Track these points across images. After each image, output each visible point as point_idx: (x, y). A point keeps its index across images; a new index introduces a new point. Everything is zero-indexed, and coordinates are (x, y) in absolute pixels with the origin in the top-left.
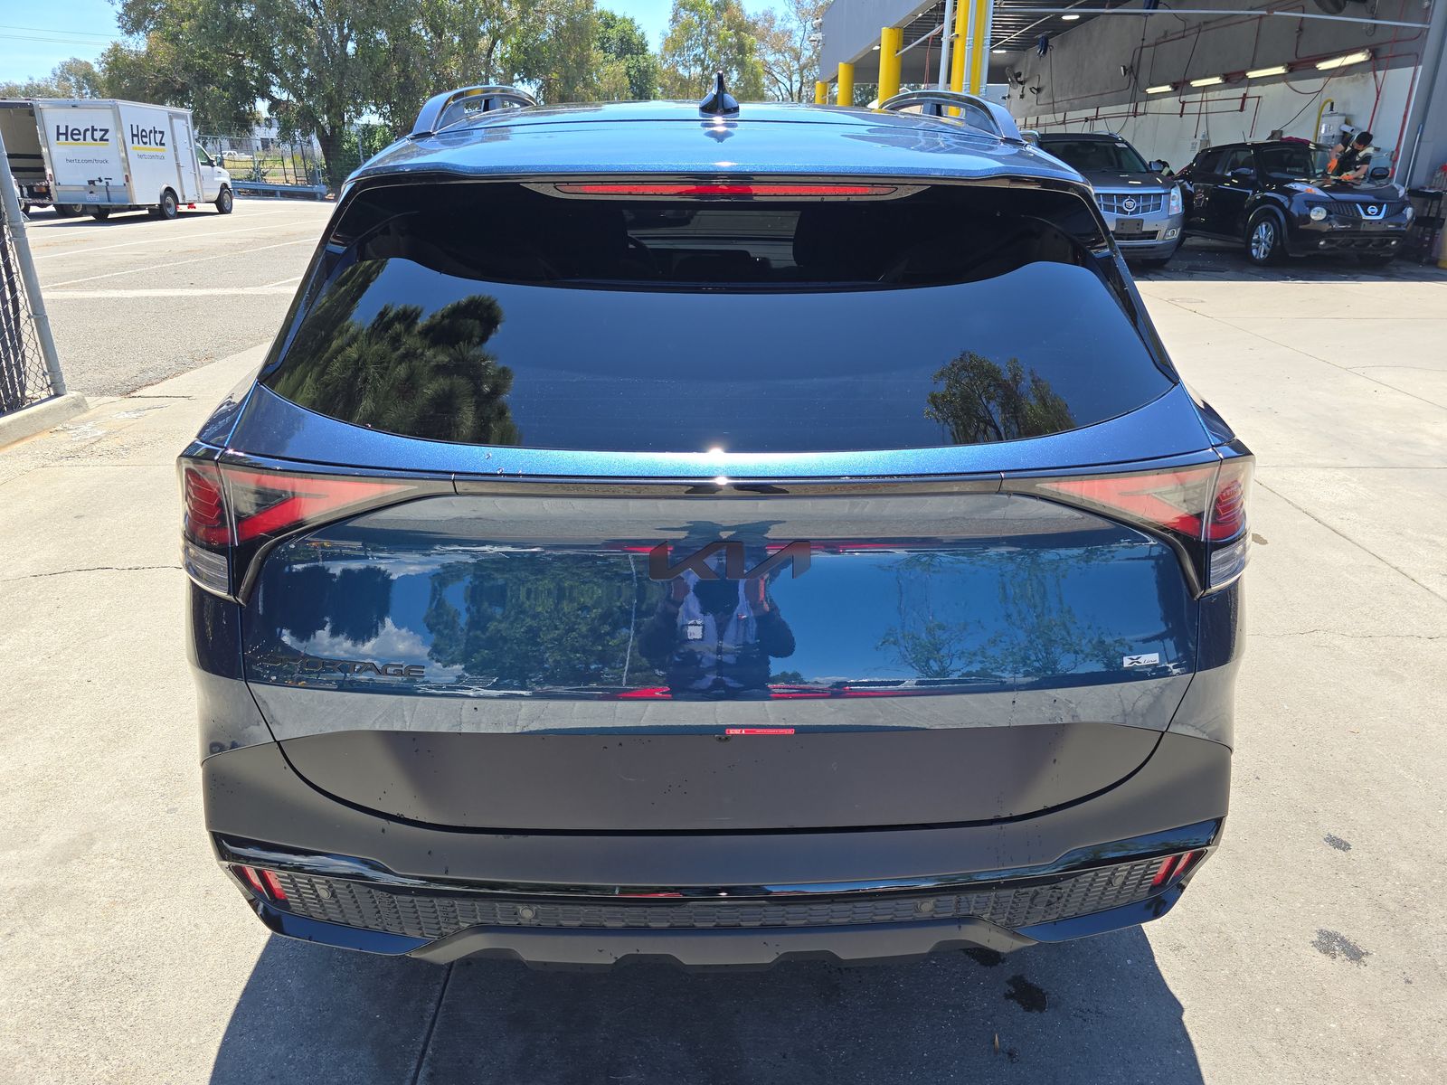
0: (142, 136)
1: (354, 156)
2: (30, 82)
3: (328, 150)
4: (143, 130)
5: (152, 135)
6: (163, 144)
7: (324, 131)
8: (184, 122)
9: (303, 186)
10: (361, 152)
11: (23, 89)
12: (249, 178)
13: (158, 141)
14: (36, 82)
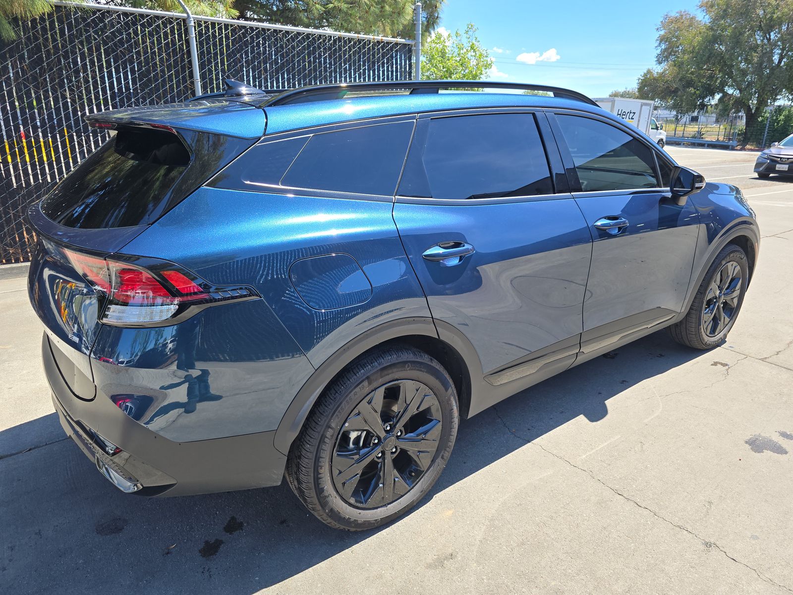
0: (623, 115)
1: (764, 125)
2: (625, 90)
3: (749, 122)
4: (625, 112)
5: (628, 114)
6: (633, 119)
7: (751, 110)
8: (649, 107)
9: (723, 141)
10: (768, 122)
11: (621, 93)
12: (693, 137)
13: (630, 117)
14: (628, 90)
